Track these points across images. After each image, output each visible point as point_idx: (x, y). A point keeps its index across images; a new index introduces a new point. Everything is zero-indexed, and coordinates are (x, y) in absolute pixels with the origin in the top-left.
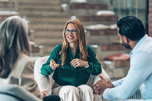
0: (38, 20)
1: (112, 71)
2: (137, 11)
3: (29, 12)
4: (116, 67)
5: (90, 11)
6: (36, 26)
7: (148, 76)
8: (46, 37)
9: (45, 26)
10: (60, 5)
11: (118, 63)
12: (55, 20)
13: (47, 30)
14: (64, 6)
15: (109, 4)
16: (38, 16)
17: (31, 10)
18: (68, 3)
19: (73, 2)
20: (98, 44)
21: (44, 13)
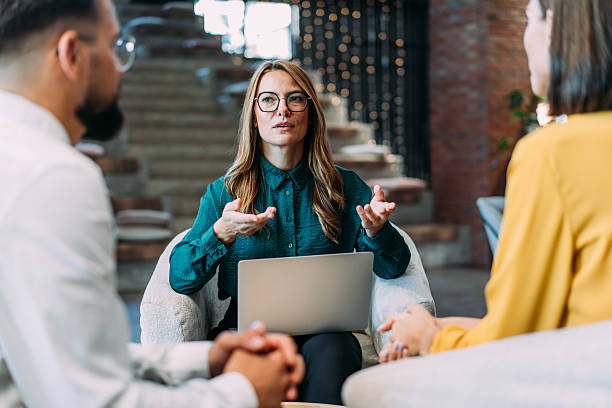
8: (180, 176)
16: (159, 125)
21: (173, 118)
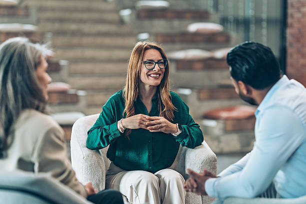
0: (75, 40)
1: (217, 139)
2: (264, 24)
3: (57, 26)
4: (226, 131)
5: (176, 23)
6: (71, 54)
7: (290, 154)
8: (92, 74)
9: (89, 53)
10: (117, 11)
11: (230, 123)
12: (107, 41)
13: (93, 60)
14: (126, 13)
15: (211, 10)
16: (74, 33)
17: (61, 20)
18: (133, 8)
19: (142, 6)
20: (191, 88)
21: (86, 28)
